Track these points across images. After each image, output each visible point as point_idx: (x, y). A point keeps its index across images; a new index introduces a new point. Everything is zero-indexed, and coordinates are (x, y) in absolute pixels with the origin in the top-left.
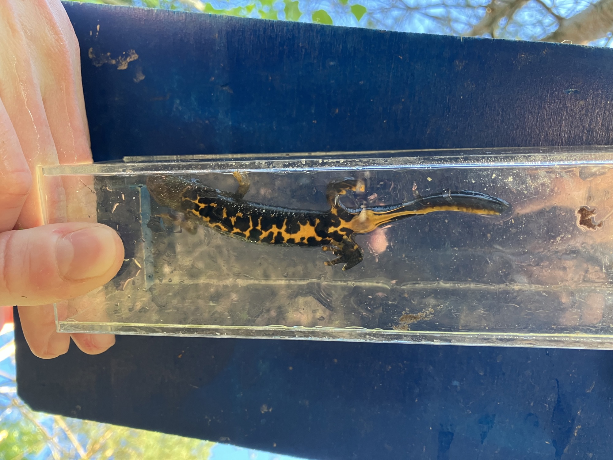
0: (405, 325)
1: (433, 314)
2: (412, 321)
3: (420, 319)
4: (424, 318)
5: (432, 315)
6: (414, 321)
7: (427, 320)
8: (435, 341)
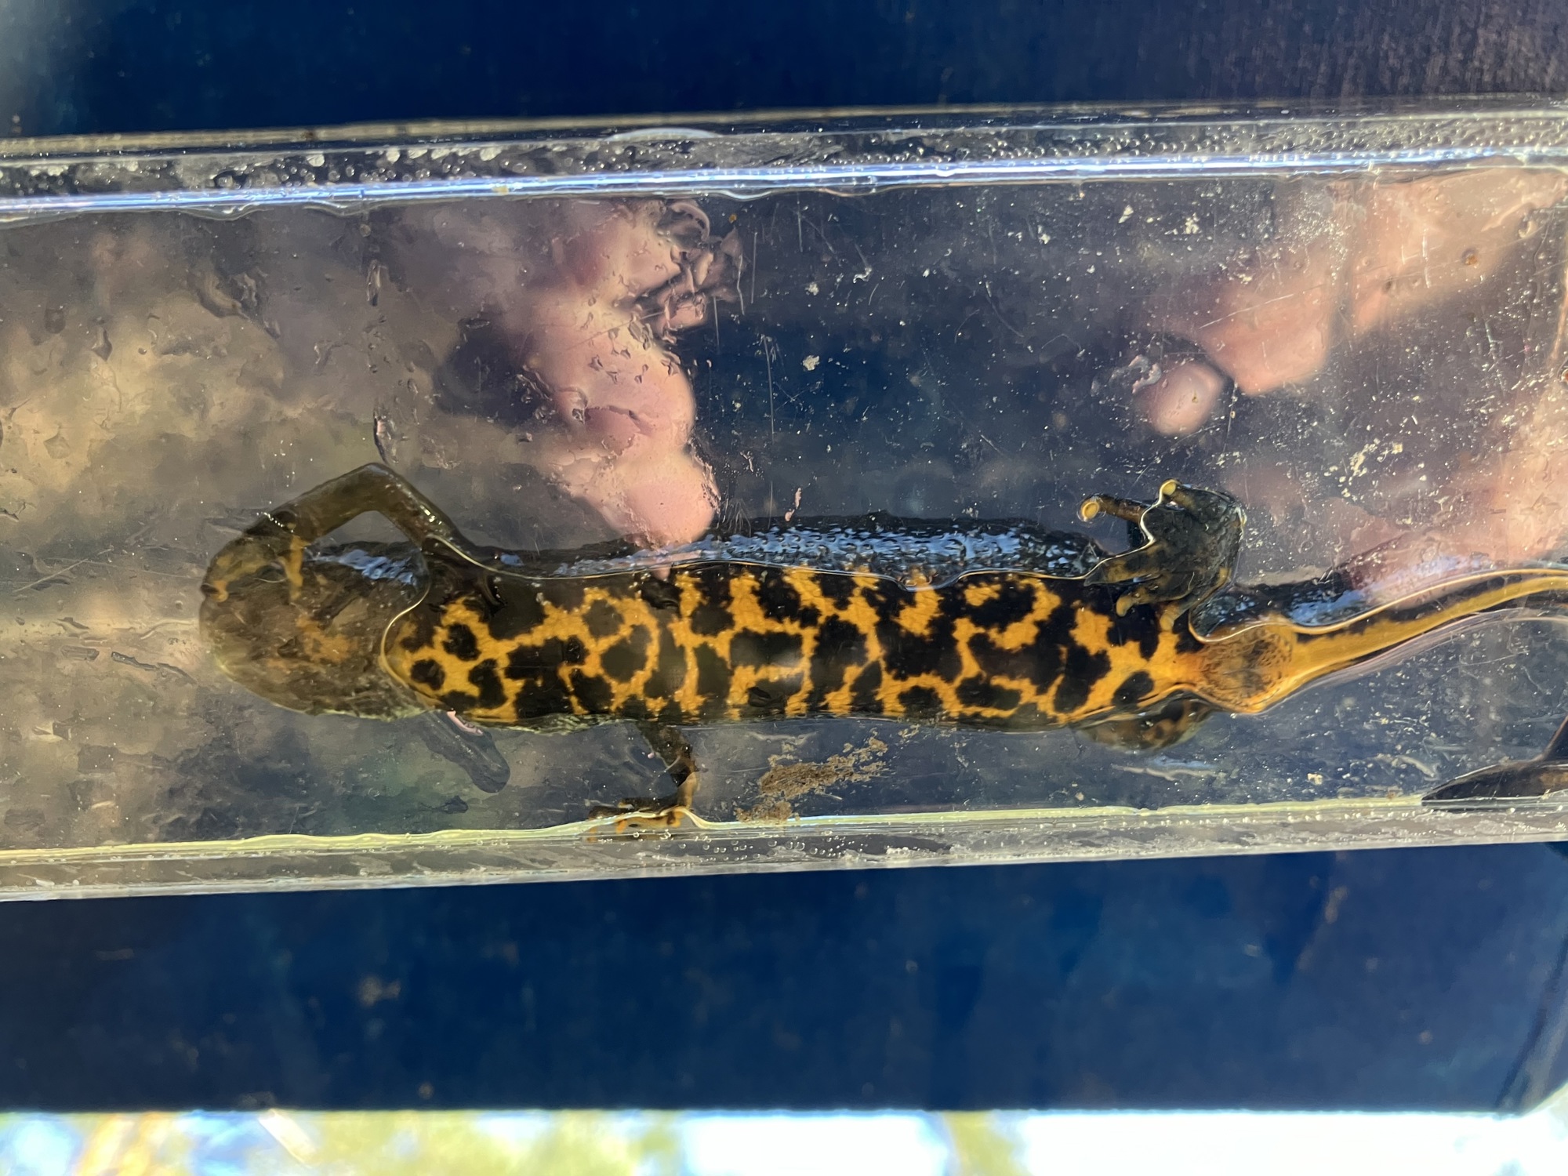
0: (778, 804)
4: (852, 774)
6: (815, 785)
7: (861, 782)
8: (890, 850)
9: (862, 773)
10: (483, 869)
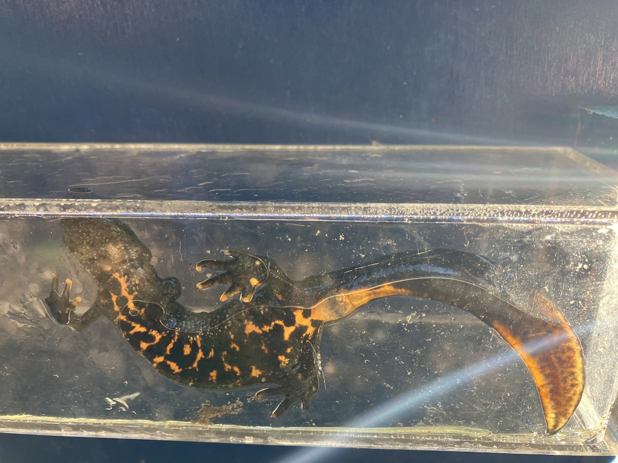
1: (241, 407)
2: (215, 415)
3: (225, 413)
5: (241, 409)
6: (218, 414)
7: (234, 415)
8: (246, 437)
9: (235, 411)
10: (104, 432)
